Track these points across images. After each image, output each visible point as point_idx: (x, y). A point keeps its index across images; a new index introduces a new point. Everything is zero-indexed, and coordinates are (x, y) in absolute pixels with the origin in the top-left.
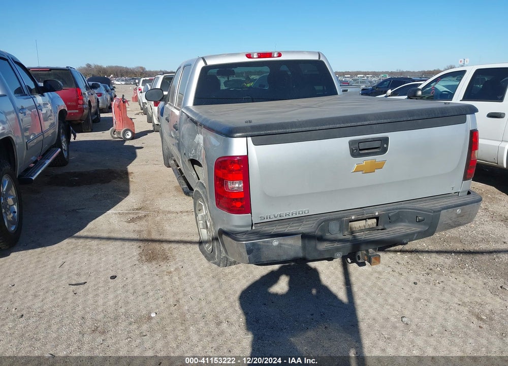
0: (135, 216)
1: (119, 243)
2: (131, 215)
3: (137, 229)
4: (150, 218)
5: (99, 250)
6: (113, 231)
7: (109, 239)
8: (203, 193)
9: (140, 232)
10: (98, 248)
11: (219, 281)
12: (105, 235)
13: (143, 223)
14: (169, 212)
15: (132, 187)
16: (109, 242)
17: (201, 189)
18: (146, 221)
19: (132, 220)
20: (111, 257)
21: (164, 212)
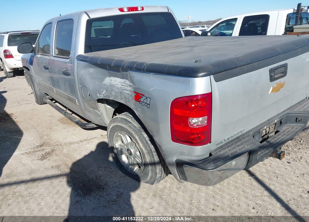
0: (44, 153)
1: (46, 183)
2: (38, 153)
3: (54, 164)
4: (58, 152)
5: (31, 195)
6: (31, 172)
7: (33, 180)
8: (130, 127)
9: (58, 167)
10: (30, 193)
11: (161, 197)
12: (27, 177)
13: (54, 157)
14: (71, 143)
15: (22, 126)
16: (35, 184)
17: (126, 124)
18: (57, 155)
19: (43, 158)
20: (48, 199)
21: (66, 144)
